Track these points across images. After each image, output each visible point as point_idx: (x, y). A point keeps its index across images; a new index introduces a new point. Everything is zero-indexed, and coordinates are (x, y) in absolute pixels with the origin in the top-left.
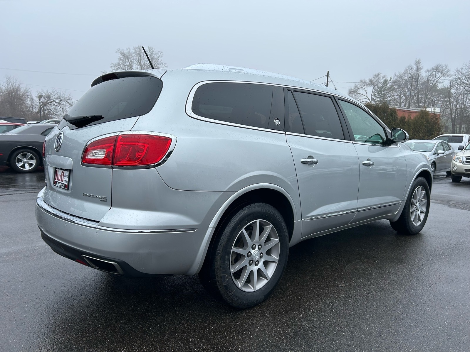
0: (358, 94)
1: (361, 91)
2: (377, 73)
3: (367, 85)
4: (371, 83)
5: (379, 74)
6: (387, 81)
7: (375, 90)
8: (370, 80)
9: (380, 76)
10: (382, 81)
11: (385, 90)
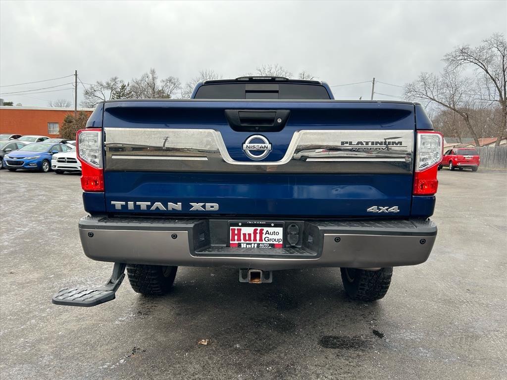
0: (95, 96)
1: (98, 94)
2: (114, 77)
3: (104, 87)
4: (108, 86)
5: (116, 78)
6: (125, 86)
7: (113, 94)
8: (108, 84)
9: (117, 80)
10: (120, 85)
11: (123, 95)
